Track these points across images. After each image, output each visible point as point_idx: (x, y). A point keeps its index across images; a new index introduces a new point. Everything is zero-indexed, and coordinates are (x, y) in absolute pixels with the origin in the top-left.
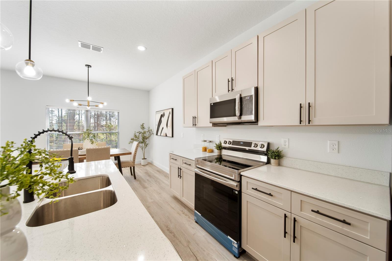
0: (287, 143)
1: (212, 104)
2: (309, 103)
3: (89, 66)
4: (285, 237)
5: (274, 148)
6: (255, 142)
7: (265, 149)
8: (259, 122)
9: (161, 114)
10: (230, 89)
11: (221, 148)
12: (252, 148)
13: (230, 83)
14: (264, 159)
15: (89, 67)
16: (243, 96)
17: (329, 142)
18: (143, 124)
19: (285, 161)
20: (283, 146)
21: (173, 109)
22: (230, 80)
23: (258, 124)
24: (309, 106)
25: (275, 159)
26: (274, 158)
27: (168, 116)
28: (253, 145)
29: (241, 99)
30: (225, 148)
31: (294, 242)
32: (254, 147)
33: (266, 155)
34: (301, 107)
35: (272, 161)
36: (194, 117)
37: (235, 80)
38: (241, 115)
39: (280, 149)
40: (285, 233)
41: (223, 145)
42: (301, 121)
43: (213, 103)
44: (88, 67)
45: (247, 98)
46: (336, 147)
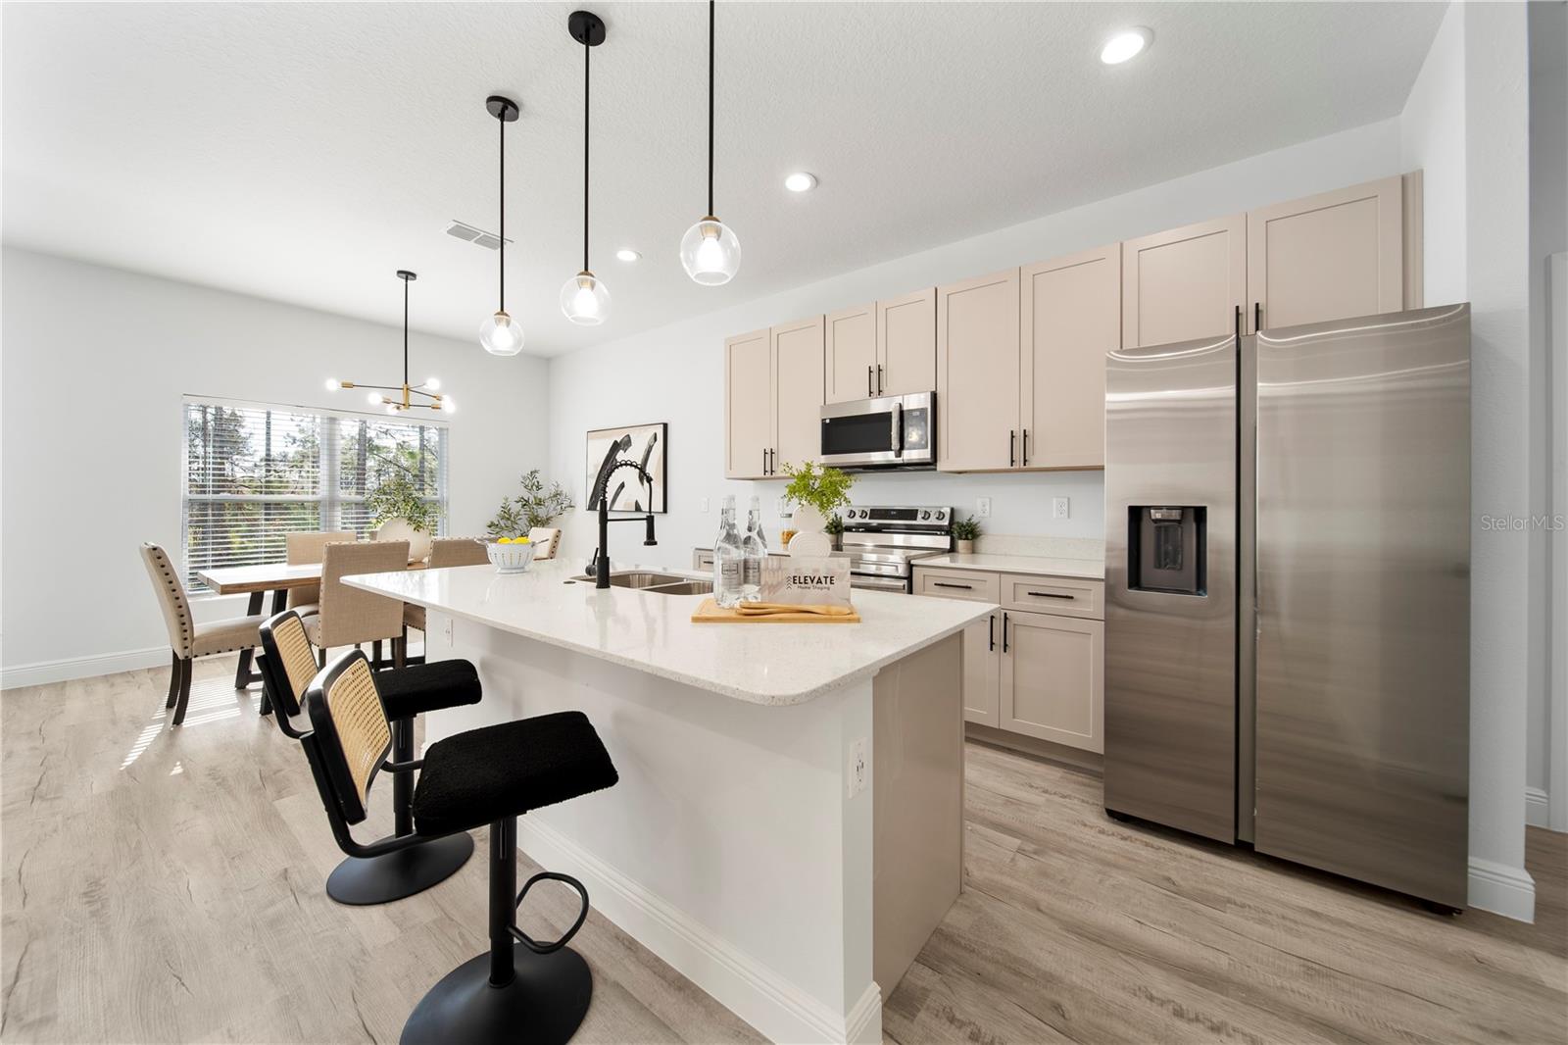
0: (987, 507)
1: (828, 421)
2: (1025, 431)
3: (408, 275)
4: (991, 649)
5: (963, 519)
6: (924, 509)
7: (946, 522)
8: (938, 464)
9: (616, 442)
10: (875, 389)
11: (839, 528)
12: (919, 521)
13: (874, 376)
14: (944, 542)
15: (410, 277)
16: (905, 408)
17: (1055, 500)
18: (536, 472)
19: (984, 543)
20: (980, 514)
21: (665, 426)
22: (875, 369)
23: (935, 470)
24: (1025, 436)
25: (967, 539)
26: (964, 536)
27: (645, 447)
28: (919, 516)
29: (902, 413)
30: (849, 529)
31: (1005, 651)
32: (923, 518)
33: (947, 534)
34: (1013, 437)
35: (961, 544)
36: (768, 451)
37: (884, 371)
38: (902, 447)
39: (974, 520)
40: (992, 644)
41: (846, 521)
42: (1012, 461)
43: (831, 419)
44: (407, 279)
45: (915, 414)
46: (1065, 508)
